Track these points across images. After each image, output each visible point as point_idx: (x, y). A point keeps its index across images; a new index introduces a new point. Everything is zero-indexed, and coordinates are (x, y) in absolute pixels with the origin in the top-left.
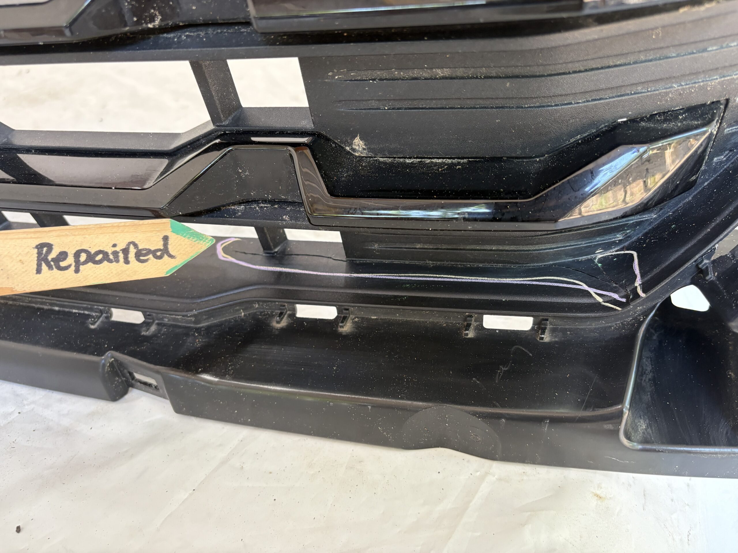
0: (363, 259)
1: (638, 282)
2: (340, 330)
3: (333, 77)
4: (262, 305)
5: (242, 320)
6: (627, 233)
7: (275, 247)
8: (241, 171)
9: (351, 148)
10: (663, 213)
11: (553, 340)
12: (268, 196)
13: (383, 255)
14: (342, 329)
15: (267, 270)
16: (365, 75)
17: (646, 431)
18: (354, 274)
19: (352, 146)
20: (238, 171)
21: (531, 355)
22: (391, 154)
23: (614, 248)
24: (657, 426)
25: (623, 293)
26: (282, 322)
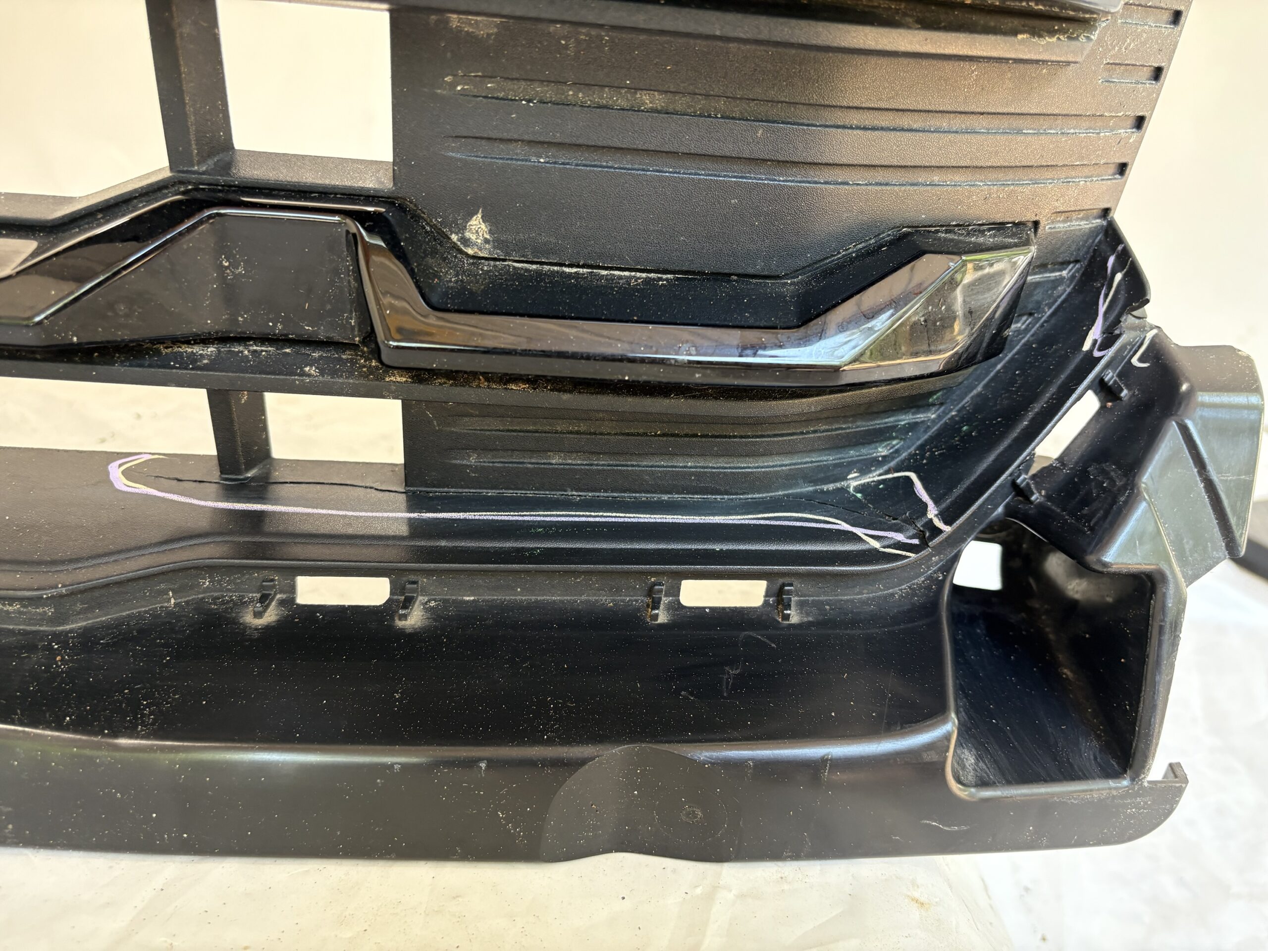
0: (441, 489)
1: (932, 512)
2: (400, 624)
3: (453, 85)
4: (219, 581)
5: (170, 614)
6: (894, 446)
7: (249, 468)
8: (227, 264)
9: (462, 238)
10: (944, 412)
11: (806, 619)
12: (275, 325)
13: (486, 478)
14: (403, 622)
15: (232, 508)
16: (513, 90)
17: (977, 766)
18: (426, 513)
19: (463, 234)
20: (221, 262)
21: (773, 645)
22: (538, 253)
23: (875, 471)
24: (992, 757)
25: (912, 532)
26: (267, 614)
